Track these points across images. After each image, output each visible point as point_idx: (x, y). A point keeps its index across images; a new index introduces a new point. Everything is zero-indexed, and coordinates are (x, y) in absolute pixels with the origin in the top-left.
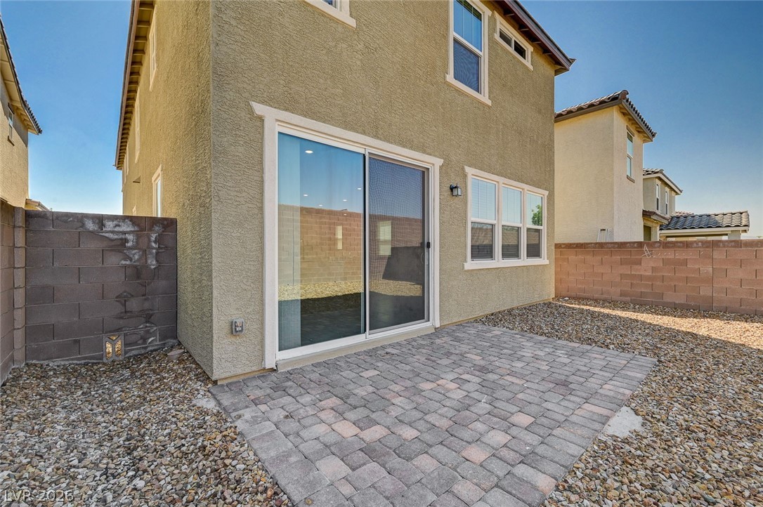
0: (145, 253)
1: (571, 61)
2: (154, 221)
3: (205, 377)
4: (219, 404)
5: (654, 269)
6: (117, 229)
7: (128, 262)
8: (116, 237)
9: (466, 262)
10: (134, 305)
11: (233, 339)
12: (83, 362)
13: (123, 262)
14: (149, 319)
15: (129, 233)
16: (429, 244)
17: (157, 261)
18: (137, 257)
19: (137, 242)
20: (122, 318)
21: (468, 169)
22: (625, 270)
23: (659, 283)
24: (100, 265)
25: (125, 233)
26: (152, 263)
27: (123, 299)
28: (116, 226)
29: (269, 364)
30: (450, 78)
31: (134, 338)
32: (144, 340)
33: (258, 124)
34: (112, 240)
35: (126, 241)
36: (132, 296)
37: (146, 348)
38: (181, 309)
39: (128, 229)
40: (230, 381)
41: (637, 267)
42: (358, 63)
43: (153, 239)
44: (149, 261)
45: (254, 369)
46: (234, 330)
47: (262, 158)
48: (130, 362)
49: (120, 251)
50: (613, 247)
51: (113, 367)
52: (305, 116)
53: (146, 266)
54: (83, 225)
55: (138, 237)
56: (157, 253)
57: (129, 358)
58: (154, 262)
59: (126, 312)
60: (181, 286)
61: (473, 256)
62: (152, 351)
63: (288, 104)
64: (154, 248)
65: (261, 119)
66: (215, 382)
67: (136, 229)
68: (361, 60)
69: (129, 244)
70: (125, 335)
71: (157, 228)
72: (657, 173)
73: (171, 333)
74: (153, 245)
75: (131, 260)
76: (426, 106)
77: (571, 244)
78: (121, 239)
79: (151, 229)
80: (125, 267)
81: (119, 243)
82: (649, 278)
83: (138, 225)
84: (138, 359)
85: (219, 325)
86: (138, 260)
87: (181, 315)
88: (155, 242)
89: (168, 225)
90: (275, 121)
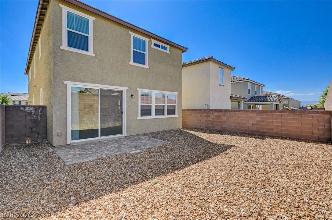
0: (37, 115)
1: (187, 49)
2: (40, 107)
3: (52, 146)
4: (54, 150)
5: (213, 118)
6: (29, 109)
7: (32, 118)
8: (29, 111)
9: (138, 117)
10: (34, 130)
11: (59, 137)
12: (20, 144)
13: (31, 118)
14: (38, 133)
15: (32, 110)
16: (123, 112)
17: (41, 118)
18: (35, 117)
19: (35, 113)
20: (31, 133)
21: (138, 89)
22: (206, 119)
23: (214, 123)
24: (25, 119)
25: (31, 110)
26: (39, 118)
27: (31, 128)
28: (29, 108)
29: (68, 143)
30: (132, 63)
31: (34, 139)
32: (37, 139)
33: (65, 86)
34: (28, 112)
35: (32, 112)
36: (33, 127)
37: (38, 141)
38: (48, 130)
39: (32, 109)
40: (58, 147)
41: (209, 118)
42: (96, 65)
43: (39, 112)
44: (38, 118)
45: (64, 144)
46: (59, 135)
47: (66, 94)
48: (33, 145)
49: (30, 115)
50: (203, 111)
51: (28, 146)
52: (79, 82)
53: (37, 119)
54: (20, 109)
55: (35, 111)
56: (41, 116)
57: (33, 144)
58: (40, 118)
59: (32, 132)
60: (48, 125)
61: (142, 115)
62: (39, 142)
63: (74, 80)
64: (40, 114)
65: (66, 85)
66: (54, 147)
67: (35, 109)
68: (97, 64)
69: (33, 113)
70: (32, 138)
71: (40, 109)
72: (247, 80)
73: (45, 137)
74: (40, 113)
75: (33, 117)
76: (121, 73)
77: (193, 110)
78: (30, 112)
79: (39, 109)
80: (32, 119)
81: (30, 113)
82: (212, 122)
83: (35, 108)
84: (35, 144)
85: (55, 133)
86: (35, 118)
87: (48, 132)
88: (40, 112)
89: (44, 107)
90: (70, 85)
